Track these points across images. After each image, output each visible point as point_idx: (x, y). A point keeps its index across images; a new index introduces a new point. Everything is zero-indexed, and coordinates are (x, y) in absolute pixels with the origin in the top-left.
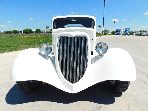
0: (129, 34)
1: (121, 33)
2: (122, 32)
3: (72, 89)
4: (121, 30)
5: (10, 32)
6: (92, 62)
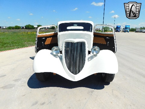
0: (129, 31)
1: (121, 29)
2: (122, 29)
3: (74, 78)
4: (121, 27)
5: (13, 28)
6: (88, 60)
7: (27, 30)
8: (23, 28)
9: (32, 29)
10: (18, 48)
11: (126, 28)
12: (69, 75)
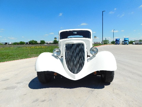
0: (128, 43)
1: (120, 42)
2: (122, 41)
3: (74, 78)
4: (120, 40)
5: (17, 44)
6: (87, 61)
7: (31, 45)
8: (27, 43)
9: (35, 44)
10: (22, 59)
11: (125, 40)
12: (70, 75)
